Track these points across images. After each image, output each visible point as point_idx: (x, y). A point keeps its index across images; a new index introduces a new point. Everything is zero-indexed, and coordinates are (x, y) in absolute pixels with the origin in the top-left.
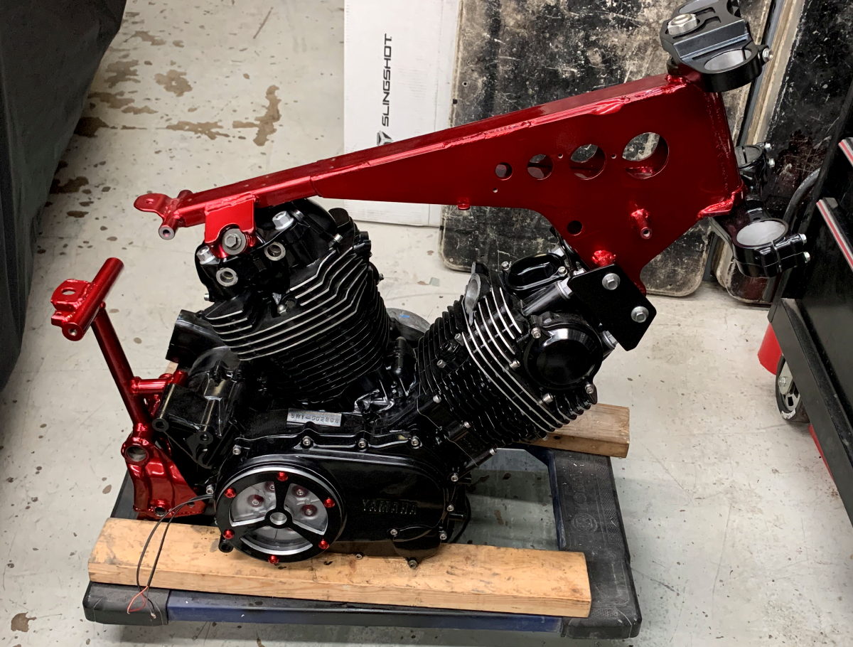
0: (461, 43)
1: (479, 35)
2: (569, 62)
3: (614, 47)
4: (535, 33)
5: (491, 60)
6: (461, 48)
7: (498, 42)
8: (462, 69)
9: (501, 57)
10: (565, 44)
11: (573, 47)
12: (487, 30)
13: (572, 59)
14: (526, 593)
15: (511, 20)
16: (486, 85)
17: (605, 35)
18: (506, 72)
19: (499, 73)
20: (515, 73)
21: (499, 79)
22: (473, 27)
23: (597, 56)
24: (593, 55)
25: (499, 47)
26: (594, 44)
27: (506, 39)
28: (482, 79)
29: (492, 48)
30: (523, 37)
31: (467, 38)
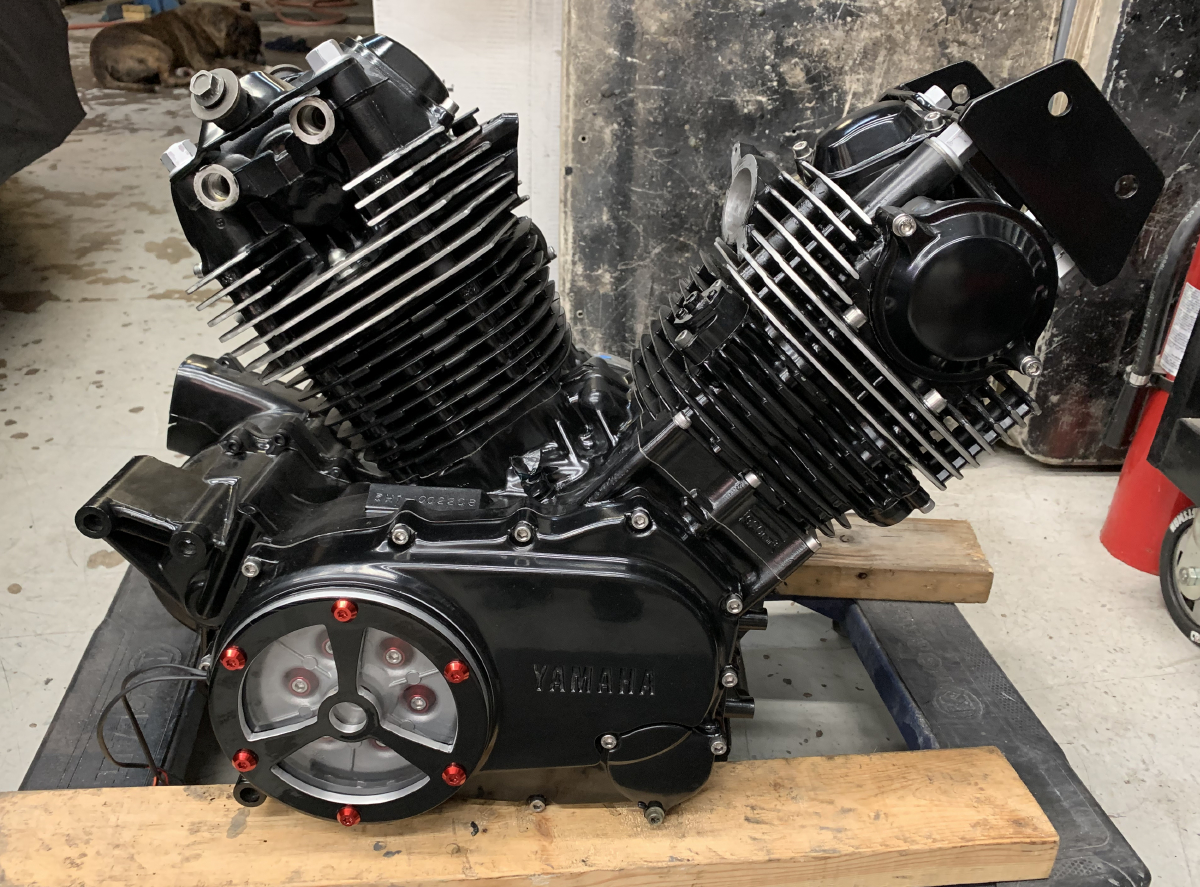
0: (571, 69)
1: (601, 52)
2: (752, 86)
3: (824, 53)
4: (692, 41)
5: (623, 93)
6: (573, 78)
7: (632, 62)
8: (578, 113)
9: (640, 87)
10: (745, 56)
11: (757, 59)
12: (613, 43)
13: (758, 81)
14: (925, 841)
15: (653, 21)
16: (618, 138)
17: (808, 35)
18: (650, 112)
19: (639, 114)
20: (665, 112)
21: (640, 124)
22: (590, 41)
23: (798, 69)
24: (792, 69)
25: (636, 71)
26: (791, 51)
27: (645, 56)
28: (610, 128)
29: (624, 74)
30: (674, 51)
31: (581, 60)
